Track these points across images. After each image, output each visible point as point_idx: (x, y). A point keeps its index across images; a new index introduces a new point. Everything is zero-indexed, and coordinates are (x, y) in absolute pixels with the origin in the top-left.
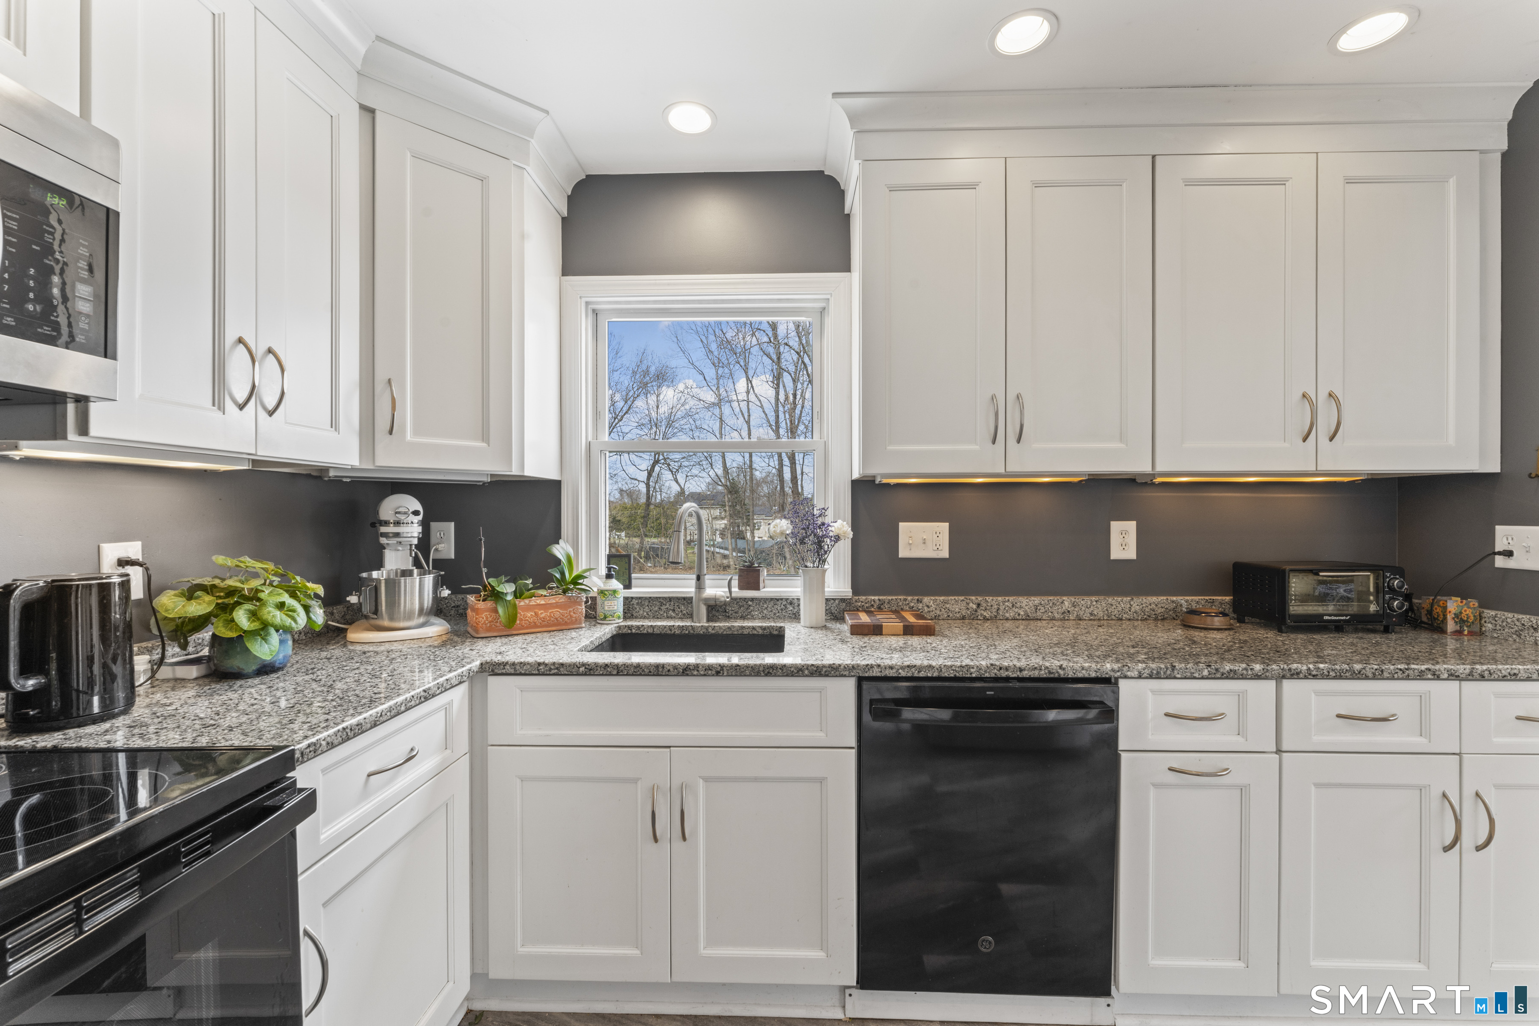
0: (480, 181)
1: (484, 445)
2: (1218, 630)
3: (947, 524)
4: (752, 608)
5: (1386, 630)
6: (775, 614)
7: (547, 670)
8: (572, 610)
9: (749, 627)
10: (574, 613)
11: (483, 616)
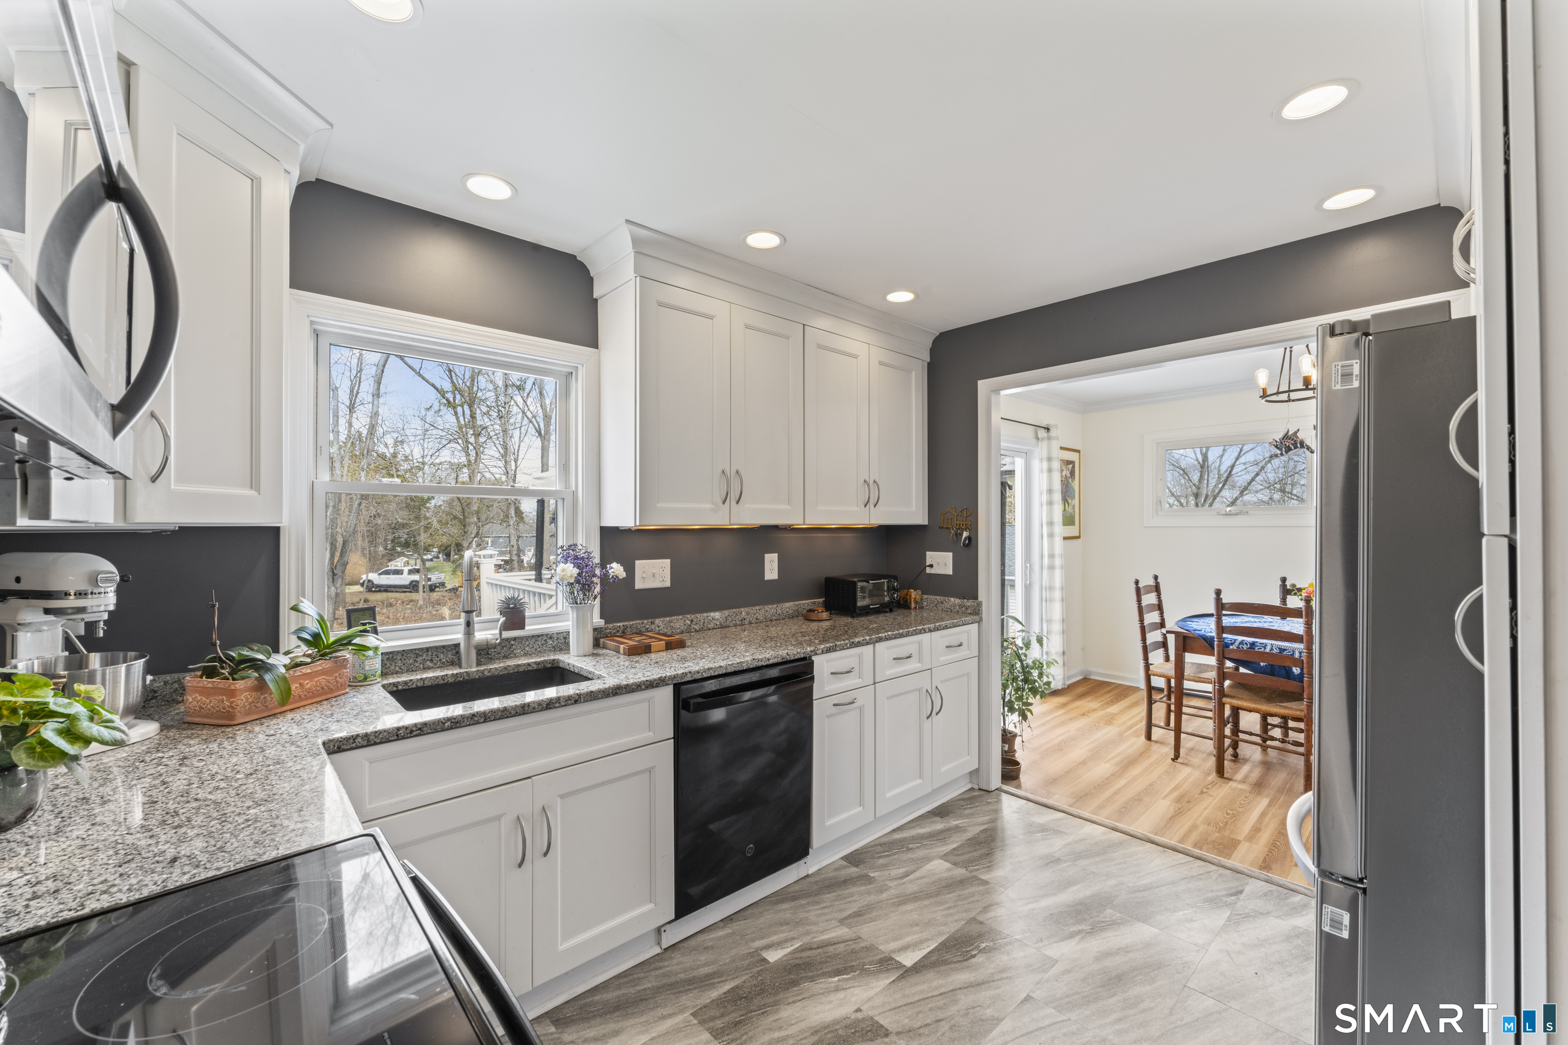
0: (250, 180)
1: (253, 493)
2: (826, 620)
3: (669, 561)
4: (514, 647)
5: (891, 611)
6: (536, 650)
7: (407, 733)
8: (337, 674)
9: (524, 665)
10: (340, 678)
11: (242, 697)
